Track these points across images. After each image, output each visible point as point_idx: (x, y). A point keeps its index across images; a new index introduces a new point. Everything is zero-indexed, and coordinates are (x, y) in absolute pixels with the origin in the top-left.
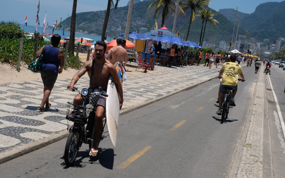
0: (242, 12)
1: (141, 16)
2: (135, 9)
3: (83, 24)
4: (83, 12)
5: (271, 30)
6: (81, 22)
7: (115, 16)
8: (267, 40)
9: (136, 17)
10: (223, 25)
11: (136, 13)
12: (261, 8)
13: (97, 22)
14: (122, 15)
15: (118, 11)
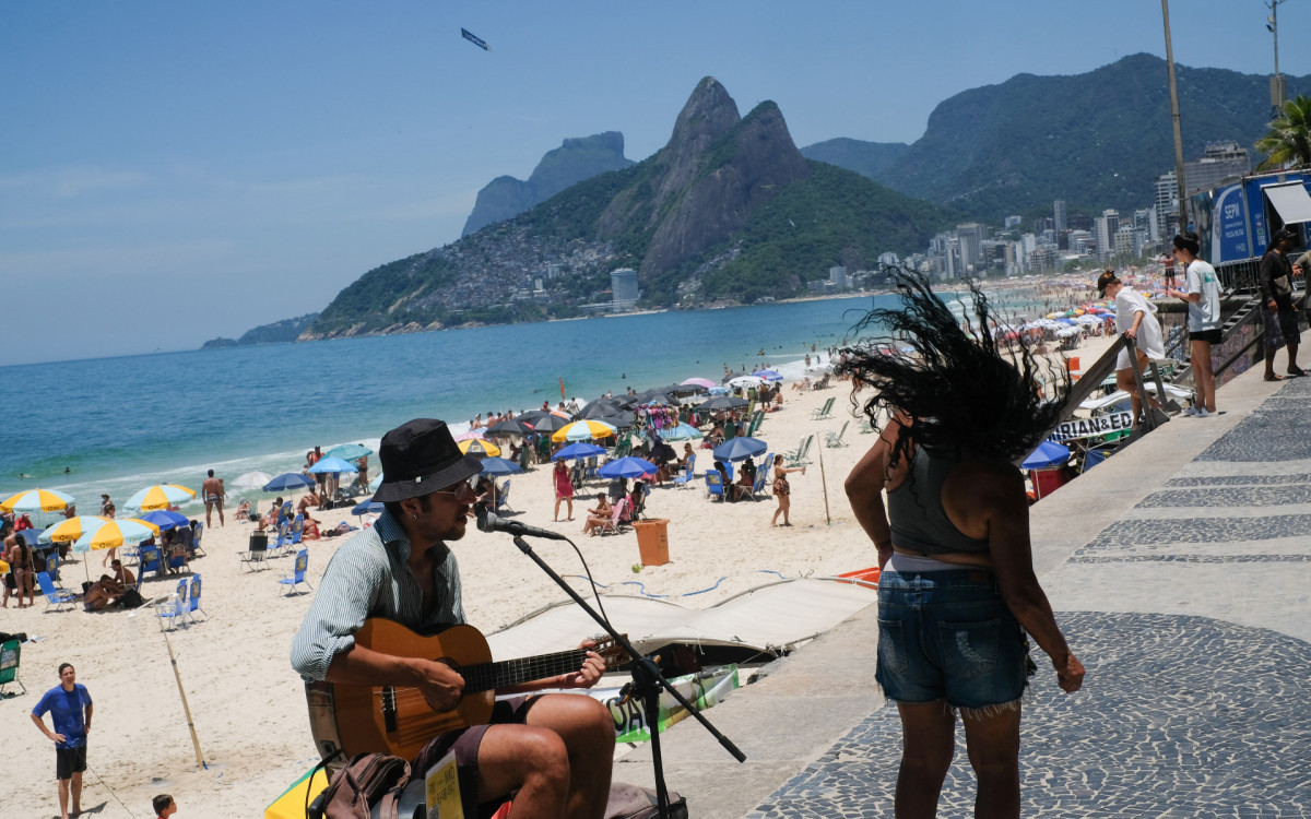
0: (879, 141)
1: (582, 234)
2: (558, 213)
3: (400, 301)
4: (386, 263)
5: (1004, 182)
6: (394, 298)
7: (499, 253)
8: (1015, 220)
9: (568, 240)
10: (863, 204)
11: (566, 228)
12: (945, 115)
13: (454, 284)
14: (519, 242)
15: (504, 233)
